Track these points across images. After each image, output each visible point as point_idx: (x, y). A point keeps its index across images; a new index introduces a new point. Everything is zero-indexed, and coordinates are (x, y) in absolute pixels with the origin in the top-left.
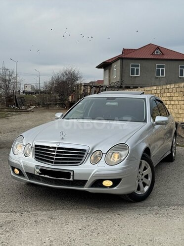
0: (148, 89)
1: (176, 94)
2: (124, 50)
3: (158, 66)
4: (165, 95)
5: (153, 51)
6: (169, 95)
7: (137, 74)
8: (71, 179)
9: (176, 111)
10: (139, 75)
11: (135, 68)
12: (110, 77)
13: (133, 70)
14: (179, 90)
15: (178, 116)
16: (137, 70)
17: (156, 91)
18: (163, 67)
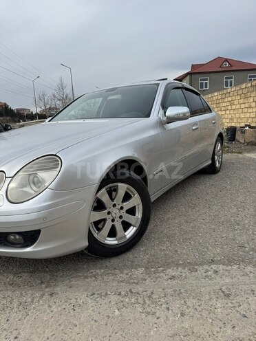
1: (238, 97)
2: (193, 65)
3: (226, 78)
4: (226, 100)
5: (221, 63)
6: (230, 99)
7: (206, 87)
9: (237, 116)
10: (208, 88)
11: (204, 82)
13: (202, 84)
14: (240, 92)
15: (240, 121)
16: (206, 83)
18: (231, 78)
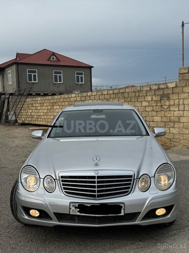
0: (66, 96)
2: (18, 54)
3: (55, 73)
5: (48, 57)
7: (35, 80)
8: (122, 214)
10: (37, 82)
11: (32, 74)
12: (3, 83)
13: (30, 76)
16: (35, 76)
17: (75, 98)
18: (60, 73)
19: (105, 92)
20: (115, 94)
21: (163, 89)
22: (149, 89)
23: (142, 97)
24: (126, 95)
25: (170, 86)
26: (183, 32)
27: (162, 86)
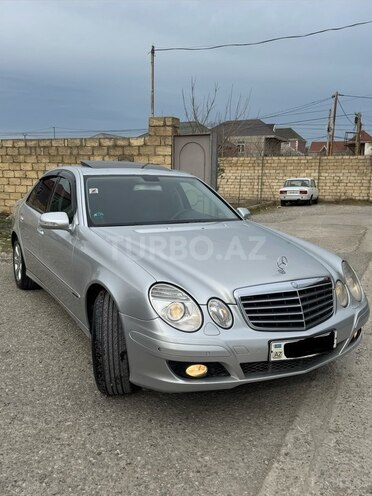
19: (9, 144)
20: (31, 148)
21: (123, 147)
22: (97, 144)
23: (86, 157)
24: (53, 151)
25: (136, 143)
26: (153, 62)
27: (120, 143)
